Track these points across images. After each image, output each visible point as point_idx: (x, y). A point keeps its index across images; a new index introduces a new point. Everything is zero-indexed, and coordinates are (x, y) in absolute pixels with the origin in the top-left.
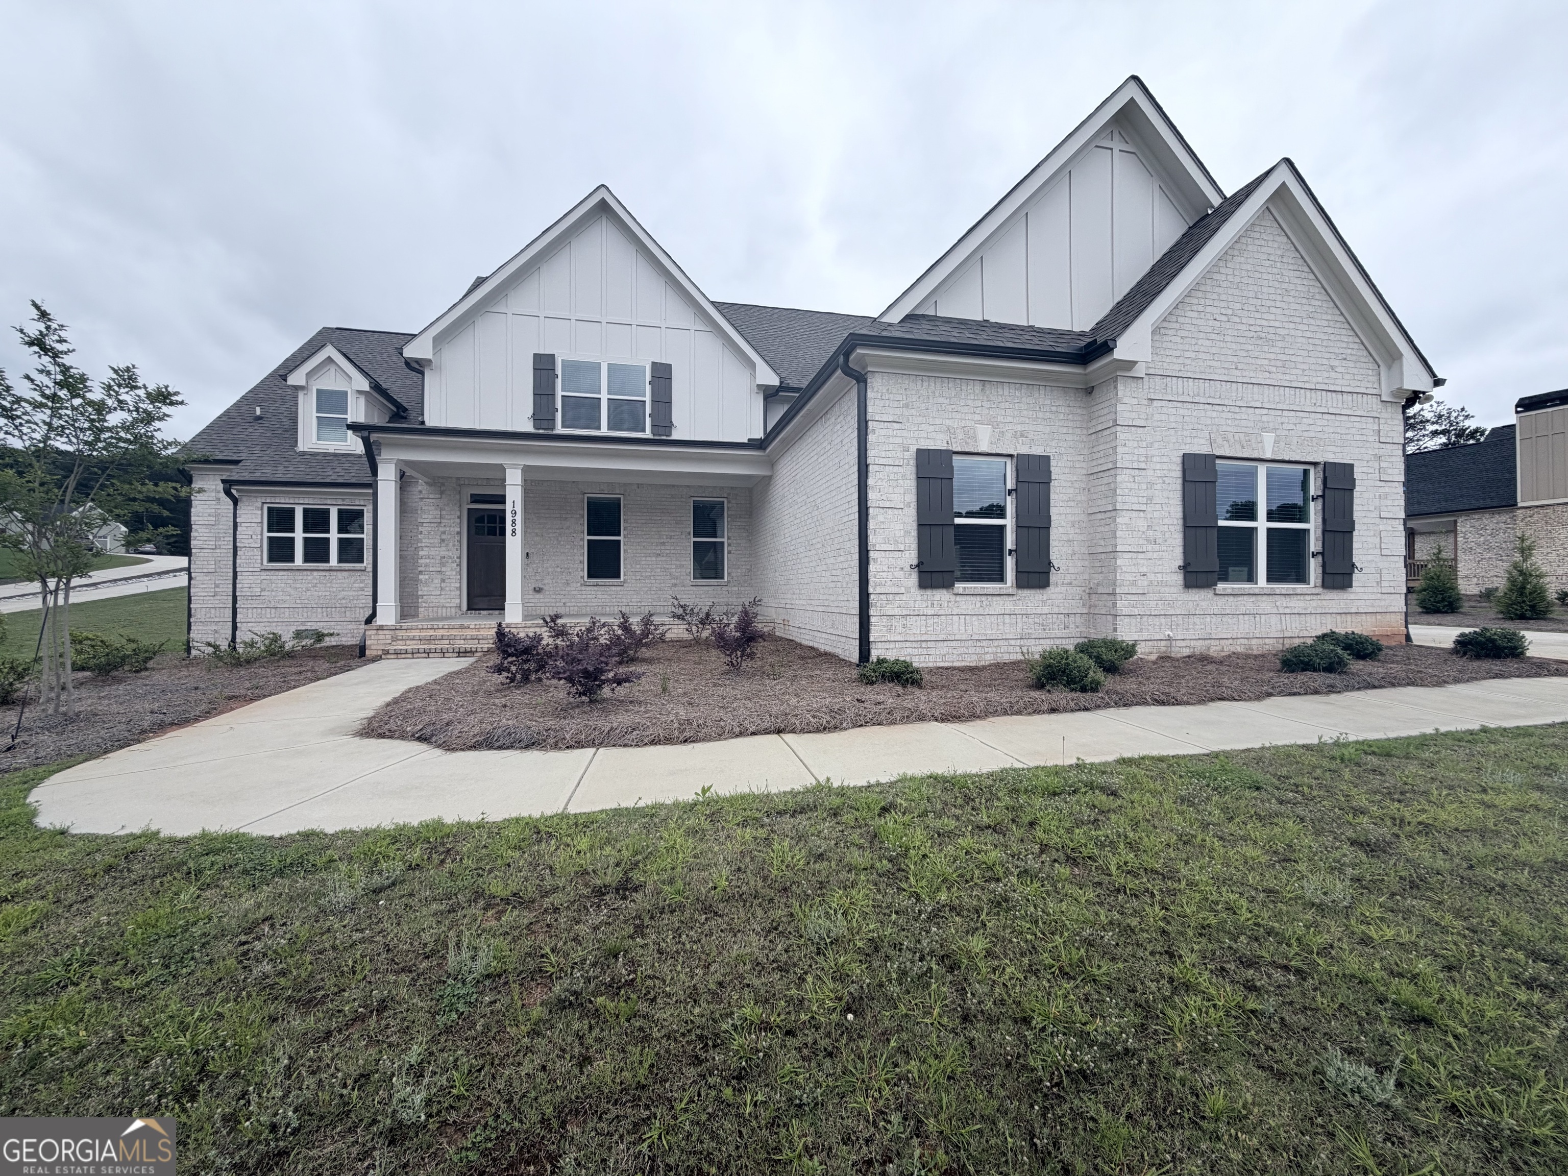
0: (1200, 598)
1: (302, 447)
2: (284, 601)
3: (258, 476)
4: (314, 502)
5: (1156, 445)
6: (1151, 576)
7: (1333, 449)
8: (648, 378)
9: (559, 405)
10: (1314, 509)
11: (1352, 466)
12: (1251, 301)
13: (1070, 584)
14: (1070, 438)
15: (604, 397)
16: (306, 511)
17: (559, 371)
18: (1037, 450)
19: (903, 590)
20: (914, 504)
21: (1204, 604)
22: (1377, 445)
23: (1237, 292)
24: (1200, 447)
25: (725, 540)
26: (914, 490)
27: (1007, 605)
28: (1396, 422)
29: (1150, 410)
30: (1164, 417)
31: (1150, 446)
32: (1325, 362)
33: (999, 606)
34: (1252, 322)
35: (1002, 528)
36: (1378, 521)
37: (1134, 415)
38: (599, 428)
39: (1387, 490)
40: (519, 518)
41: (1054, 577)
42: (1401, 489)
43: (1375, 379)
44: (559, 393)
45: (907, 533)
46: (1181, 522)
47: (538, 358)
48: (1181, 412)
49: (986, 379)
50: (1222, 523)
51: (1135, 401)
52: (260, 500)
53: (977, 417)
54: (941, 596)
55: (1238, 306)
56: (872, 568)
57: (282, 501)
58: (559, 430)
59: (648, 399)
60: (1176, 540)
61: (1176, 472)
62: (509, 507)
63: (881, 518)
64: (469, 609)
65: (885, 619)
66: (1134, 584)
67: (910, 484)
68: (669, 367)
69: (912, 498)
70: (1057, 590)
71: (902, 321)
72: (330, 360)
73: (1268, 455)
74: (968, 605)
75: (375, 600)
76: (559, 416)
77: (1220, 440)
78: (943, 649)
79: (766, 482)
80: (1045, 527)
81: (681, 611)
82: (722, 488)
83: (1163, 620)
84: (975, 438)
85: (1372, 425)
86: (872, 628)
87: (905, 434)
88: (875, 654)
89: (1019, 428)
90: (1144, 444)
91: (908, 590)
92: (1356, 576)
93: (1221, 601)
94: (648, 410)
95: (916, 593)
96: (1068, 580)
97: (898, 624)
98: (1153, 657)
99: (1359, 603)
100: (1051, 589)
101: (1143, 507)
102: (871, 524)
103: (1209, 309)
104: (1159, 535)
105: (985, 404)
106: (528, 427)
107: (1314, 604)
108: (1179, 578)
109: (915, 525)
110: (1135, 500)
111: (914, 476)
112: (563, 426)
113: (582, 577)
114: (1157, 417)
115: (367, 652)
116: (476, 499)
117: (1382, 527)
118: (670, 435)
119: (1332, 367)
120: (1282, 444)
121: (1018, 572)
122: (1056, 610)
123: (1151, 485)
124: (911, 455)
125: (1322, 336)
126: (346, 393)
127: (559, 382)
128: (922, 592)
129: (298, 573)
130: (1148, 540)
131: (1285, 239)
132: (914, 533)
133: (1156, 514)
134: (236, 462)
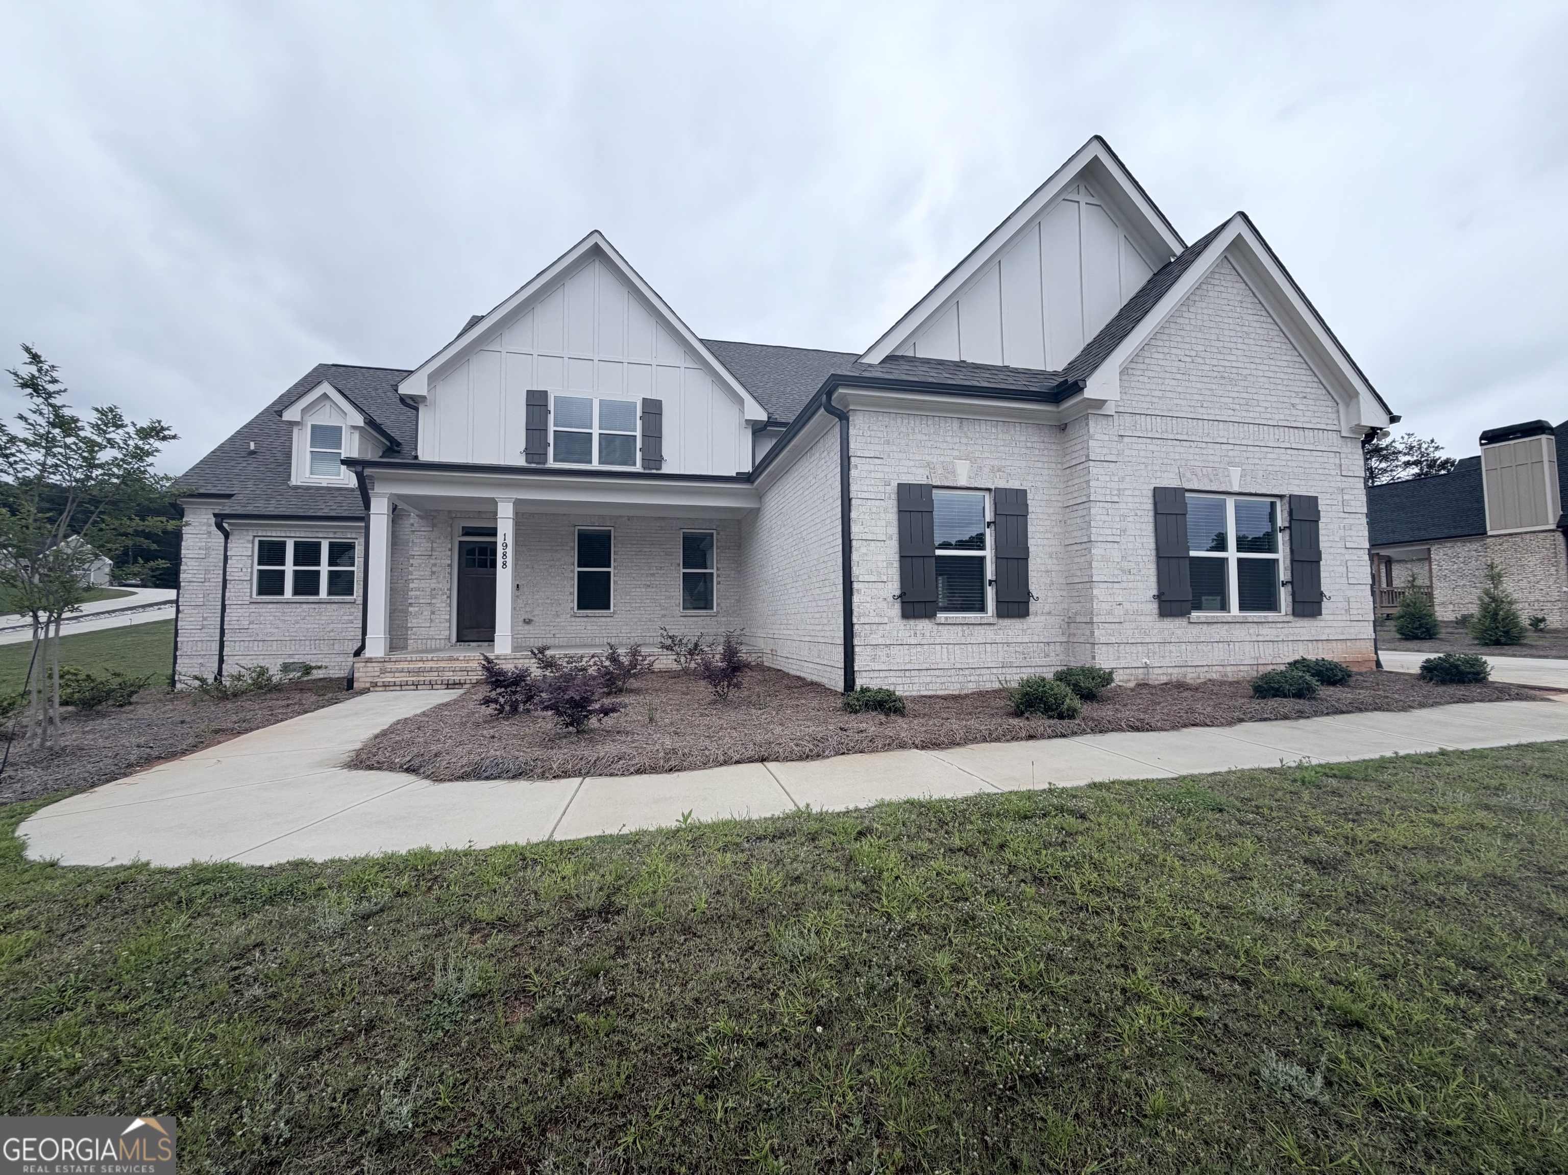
0: (1175, 627)
1: (294, 481)
2: (272, 634)
3: (250, 510)
4: (306, 535)
5: (1128, 479)
6: (1127, 605)
7: (1297, 482)
8: (639, 413)
9: (551, 439)
10: (1282, 540)
11: (1316, 498)
12: (1213, 343)
13: (1049, 613)
14: (1046, 472)
15: (596, 432)
16: (297, 544)
17: (551, 407)
18: (1015, 484)
19: (886, 620)
20: (896, 537)
21: (1179, 632)
22: (1339, 478)
23: (1200, 335)
24: (1170, 481)
25: (714, 571)
26: (896, 523)
27: (988, 634)
28: (1357, 457)
29: (1120, 446)
30: (1134, 453)
31: (1121, 480)
32: (1286, 400)
33: (981, 634)
34: (1215, 362)
35: (982, 559)
36: (1343, 551)
37: (1105, 451)
38: (590, 462)
39: (1352, 521)
40: (509, 551)
41: (1033, 606)
42: (1364, 520)
43: (1334, 416)
44: (552, 428)
45: (890, 564)
46: (1154, 553)
47: (530, 394)
48: (1151, 447)
49: (964, 417)
50: (1193, 553)
51: (1106, 438)
52: (251, 534)
53: (956, 453)
54: (923, 625)
55: (1202, 348)
56: (856, 599)
57: (273, 534)
58: (551, 464)
59: (638, 433)
60: (1150, 570)
61: (1148, 505)
62: (500, 540)
63: (864, 550)
64: (459, 640)
65: (869, 649)
66: (1109, 613)
67: (892, 517)
68: (658, 404)
69: (894, 530)
70: (1037, 619)
71: (882, 362)
72: (325, 396)
73: (1236, 489)
74: (950, 634)
75: (364, 633)
76: (551, 451)
77: (1188, 474)
78: (926, 678)
79: (754, 515)
80: (1023, 559)
81: (669, 642)
82: (711, 521)
83: (1140, 648)
84: (954, 473)
85: (1333, 460)
86: (857, 658)
87: (886, 469)
88: (859, 682)
89: (996, 463)
90: (1116, 479)
91: (891, 620)
92: (1325, 604)
93: (1194, 631)
94: (639, 445)
95: (899, 623)
96: (1046, 609)
97: (882, 653)
98: (1132, 685)
99: (1328, 631)
100: (1031, 619)
101: (1117, 539)
102: (855, 556)
103: (1174, 351)
104: (1133, 565)
105: (964, 440)
106: (520, 461)
107: (1285, 631)
108: (1154, 607)
109: (897, 557)
110: (1109, 532)
111: (895, 509)
112: (555, 460)
113: (572, 608)
114: (1127, 452)
115: (356, 685)
116: (467, 532)
117: (1347, 557)
118: (660, 469)
119: (1293, 405)
120: (1248, 478)
121: (998, 602)
122: (1036, 639)
123: (1124, 517)
124: (892, 489)
125: (1282, 376)
126: (341, 428)
127: (551, 418)
128: (905, 622)
129: (286, 606)
130: (1123, 571)
131: (1243, 286)
132: (896, 564)
133: (1130, 546)
134: (229, 496)
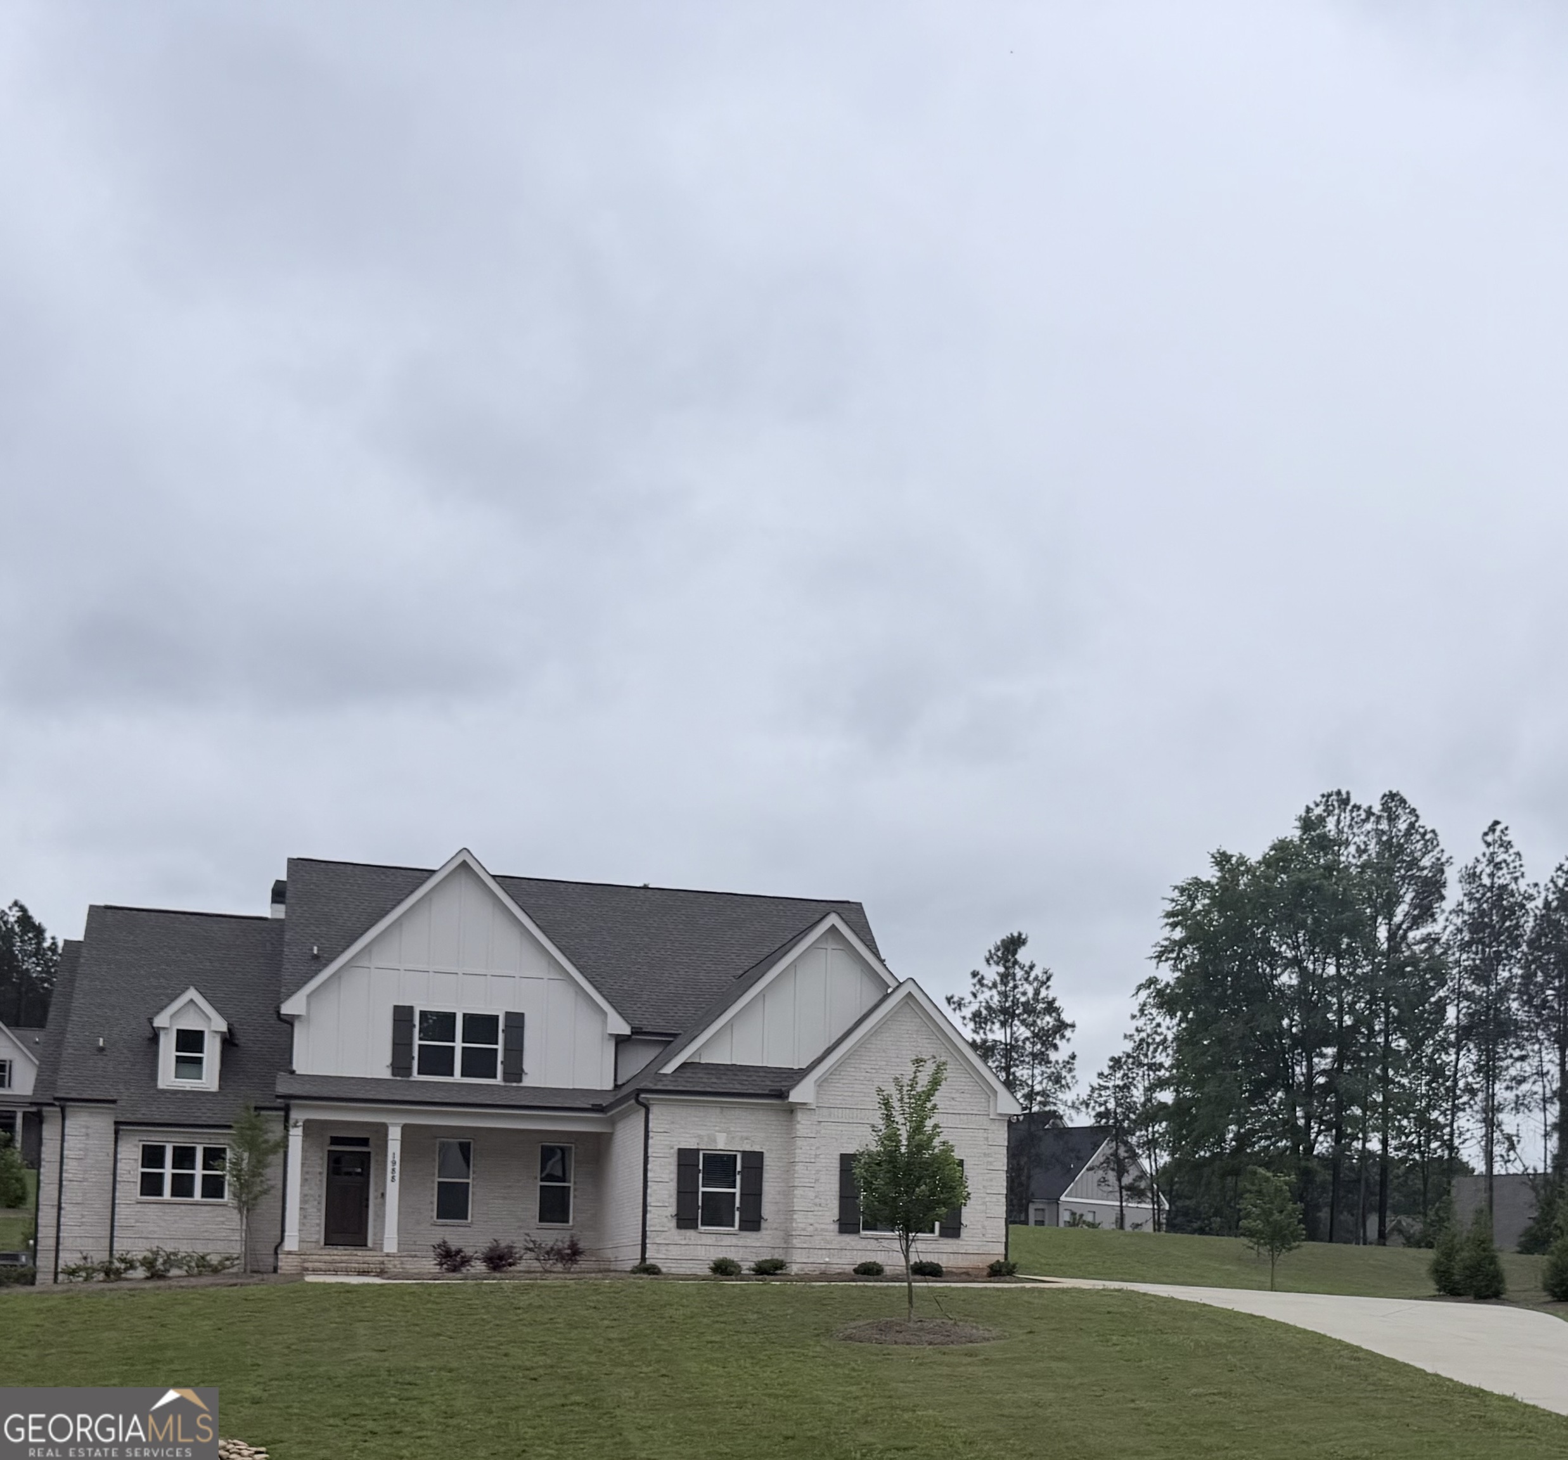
0: (849, 1240)
1: (161, 1085)
2: (155, 1232)
5: (823, 1149)
6: (816, 1225)
8: (502, 1027)
9: (416, 1054)
11: (962, 1161)
12: (893, 1060)
13: (776, 1229)
14: (779, 1140)
15: (458, 1046)
17: (416, 1022)
18: (757, 1149)
19: (666, 1229)
20: (675, 1180)
21: (853, 1243)
22: (983, 1147)
23: (884, 1054)
24: (853, 1150)
25: (571, 1185)
26: (676, 1172)
27: (733, 1240)
28: (1002, 1132)
29: (818, 1128)
30: (828, 1132)
31: (818, 1149)
32: (947, 1095)
33: (728, 1241)
35: (734, 1194)
36: (985, 1195)
37: (808, 1131)
38: (452, 1075)
39: (994, 1176)
40: (397, 1167)
41: (764, 1225)
42: (1004, 1176)
43: (986, 1104)
44: (416, 1043)
45: (670, 1196)
46: (838, 1194)
47: (397, 1009)
48: (840, 1128)
49: (723, 1107)
51: (809, 1123)
53: (717, 1128)
54: (690, 1233)
55: (884, 1063)
56: (648, 1216)
58: (417, 1077)
59: (500, 1047)
60: (835, 1205)
61: (836, 1165)
62: (389, 1157)
63: (655, 1187)
64: (326, 1244)
65: (655, 1246)
66: (804, 1230)
67: (673, 1168)
68: (521, 1016)
69: (674, 1176)
70: (768, 1232)
71: (673, 1072)
72: (192, 1001)
74: (709, 1240)
75: (283, 1231)
76: (415, 1064)
78: (690, 1264)
79: (612, 1134)
80: (759, 1194)
81: (531, 1245)
83: (824, 1252)
84: (715, 1141)
85: (981, 1134)
86: (647, 1250)
87: (670, 1139)
88: (648, 1262)
89: (745, 1134)
90: (814, 1148)
91: (670, 1229)
92: (963, 1232)
93: (864, 1242)
94: (500, 1059)
95: (675, 1231)
96: (775, 1226)
97: (663, 1248)
99: (966, 1247)
100: (763, 1232)
101: (812, 1185)
102: (649, 1191)
103: (863, 1066)
104: (823, 1201)
105: (724, 1120)
106: (386, 1074)
107: (933, 1246)
108: (836, 1227)
109: (676, 1192)
110: (807, 1180)
111: (676, 1163)
112: (419, 1073)
113: (432, 1217)
114: (823, 1131)
115: (279, 1271)
116: (335, 1141)
117: (987, 1199)
118: (520, 1081)
119: (953, 1099)
121: (741, 1221)
122: (766, 1245)
123: (818, 1171)
124: (674, 1151)
126: (201, 1033)
127: (416, 1032)
128: (679, 1231)
130: (815, 1205)
131: (919, 1020)
132: (675, 1196)
133: (822, 1189)
134: (114, 1102)
